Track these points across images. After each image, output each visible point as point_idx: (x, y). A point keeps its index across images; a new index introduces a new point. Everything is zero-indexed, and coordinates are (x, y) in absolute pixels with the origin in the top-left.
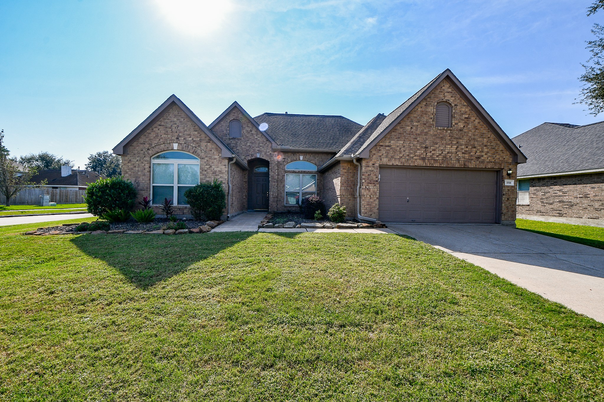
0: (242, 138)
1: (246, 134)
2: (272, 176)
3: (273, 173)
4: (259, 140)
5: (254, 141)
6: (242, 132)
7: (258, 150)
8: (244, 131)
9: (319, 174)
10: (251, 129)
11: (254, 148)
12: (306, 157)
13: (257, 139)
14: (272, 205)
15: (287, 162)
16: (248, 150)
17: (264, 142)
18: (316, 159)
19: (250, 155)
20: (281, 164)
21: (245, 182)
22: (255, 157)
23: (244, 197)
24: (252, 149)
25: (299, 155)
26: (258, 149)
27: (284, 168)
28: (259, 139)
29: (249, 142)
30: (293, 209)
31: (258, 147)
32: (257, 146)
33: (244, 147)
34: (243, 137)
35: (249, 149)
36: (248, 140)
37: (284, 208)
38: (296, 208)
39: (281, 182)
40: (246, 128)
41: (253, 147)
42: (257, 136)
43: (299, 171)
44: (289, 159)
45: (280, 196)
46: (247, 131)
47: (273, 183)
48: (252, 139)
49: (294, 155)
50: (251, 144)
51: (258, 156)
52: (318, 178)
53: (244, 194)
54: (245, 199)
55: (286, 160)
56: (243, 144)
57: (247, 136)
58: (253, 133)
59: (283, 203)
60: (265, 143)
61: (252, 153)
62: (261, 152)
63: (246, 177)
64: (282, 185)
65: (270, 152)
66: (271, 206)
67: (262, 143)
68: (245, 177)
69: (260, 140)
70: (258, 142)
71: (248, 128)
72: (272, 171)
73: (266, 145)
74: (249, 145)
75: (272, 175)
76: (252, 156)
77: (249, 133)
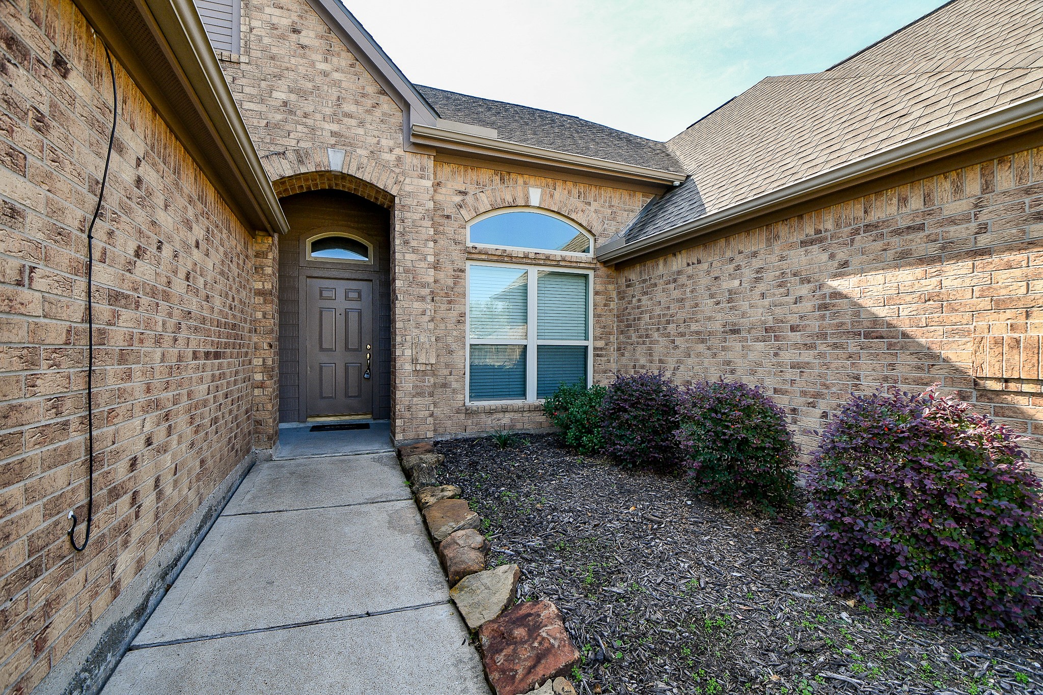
0: (244, 59)
1: (266, 40)
2: (406, 271)
3: (413, 257)
4: (337, 84)
5: (310, 85)
6: (243, 28)
7: (333, 134)
8: (254, 23)
9: (603, 271)
10: (296, 19)
11: (309, 122)
12: (552, 196)
13: (325, 74)
14: (409, 408)
15: (476, 209)
16: (277, 126)
17: (364, 95)
18: (592, 208)
19: (291, 155)
20: (448, 217)
21: (259, 293)
22: (318, 165)
23: (258, 377)
24: (297, 123)
25: (525, 183)
26: (335, 127)
27: (459, 238)
28: (336, 76)
29: (283, 84)
30: (503, 422)
31: (334, 118)
32: (328, 111)
33: (252, 106)
34: (248, 53)
35: (285, 121)
36: (279, 77)
37: (462, 416)
38: (517, 416)
39: (450, 302)
40: (268, 10)
41: (306, 115)
42: (326, 60)
43: (526, 257)
44: (483, 197)
45: (447, 366)
46: (274, 27)
47: (416, 305)
48: (302, 70)
49: (502, 179)
50: (293, 97)
51: (336, 161)
52: (599, 288)
53: (257, 362)
54: (261, 385)
55: (469, 199)
56: (247, 90)
57: (274, 50)
58: (304, 41)
59: (460, 397)
60: (369, 103)
61: (302, 144)
62: (351, 145)
63: (269, 271)
64: (453, 315)
65: (399, 151)
66: (407, 415)
67: (357, 103)
68: (258, 269)
69: (344, 85)
70: (334, 93)
71: (278, 12)
72: (406, 243)
73: (378, 113)
74: (285, 104)
75: (409, 264)
76: (301, 162)
77: (282, 37)
